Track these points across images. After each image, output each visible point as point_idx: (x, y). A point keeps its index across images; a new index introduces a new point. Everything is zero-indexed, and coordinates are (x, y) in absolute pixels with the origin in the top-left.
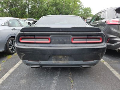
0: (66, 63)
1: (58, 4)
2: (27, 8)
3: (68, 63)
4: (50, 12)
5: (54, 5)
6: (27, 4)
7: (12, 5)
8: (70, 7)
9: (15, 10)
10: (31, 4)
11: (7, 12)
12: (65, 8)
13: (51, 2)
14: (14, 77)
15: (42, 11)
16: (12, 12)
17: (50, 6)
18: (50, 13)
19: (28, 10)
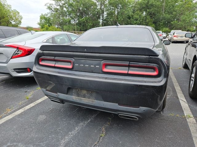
0: (91, 102)
1: (152, 5)
2: (101, 17)
3: (94, 103)
4: (137, 20)
5: (144, 8)
6: (102, 10)
7: (82, 14)
8: (176, 8)
9: (85, 20)
10: (108, 10)
11: (75, 23)
12: (165, 11)
13: (140, 4)
14: (37, 110)
15: (122, 19)
16: (81, 24)
17: (137, 10)
18: (135, 22)
19: (103, 20)
